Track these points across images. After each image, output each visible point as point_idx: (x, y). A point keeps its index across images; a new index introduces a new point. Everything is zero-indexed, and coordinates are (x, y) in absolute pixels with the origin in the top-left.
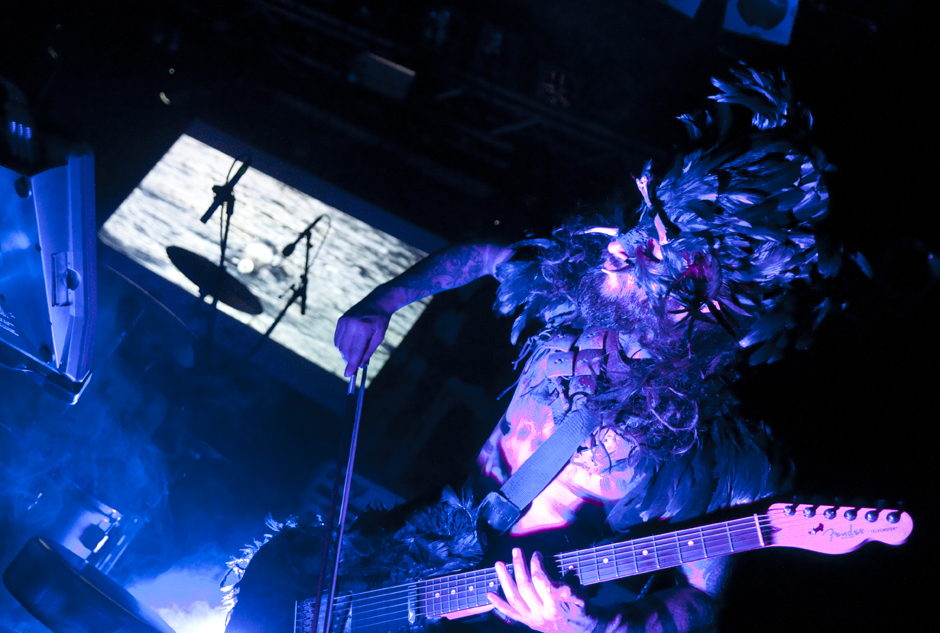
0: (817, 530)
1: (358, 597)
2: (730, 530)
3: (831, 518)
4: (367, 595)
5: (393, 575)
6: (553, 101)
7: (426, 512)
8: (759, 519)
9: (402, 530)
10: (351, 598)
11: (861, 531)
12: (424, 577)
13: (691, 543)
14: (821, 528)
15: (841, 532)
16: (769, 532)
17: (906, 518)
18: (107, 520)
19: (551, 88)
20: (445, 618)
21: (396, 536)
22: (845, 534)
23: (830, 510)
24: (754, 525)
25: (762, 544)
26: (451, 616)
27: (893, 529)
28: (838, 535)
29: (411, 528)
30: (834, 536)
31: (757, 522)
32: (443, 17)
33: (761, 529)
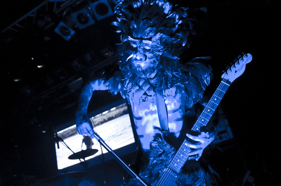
0: (236, 73)
2: (220, 89)
3: (235, 68)
6: (110, 55)
8: (223, 81)
11: (243, 64)
13: (216, 99)
14: (236, 72)
15: (240, 68)
16: (228, 81)
17: (248, 54)
19: (107, 54)
23: (233, 67)
24: (224, 83)
25: (229, 85)
27: (248, 59)
28: (240, 70)
32: (76, 63)
33: (226, 83)
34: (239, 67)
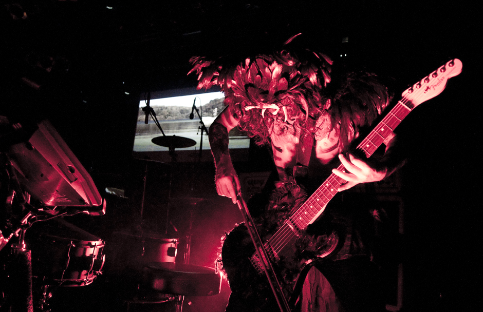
0: (426, 90)
1: (271, 241)
2: (394, 114)
3: (428, 82)
4: (274, 237)
5: (278, 223)
7: (274, 192)
8: (402, 102)
9: (270, 205)
10: (269, 243)
11: (443, 78)
12: (290, 216)
13: (382, 130)
14: (427, 88)
15: (436, 84)
16: (409, 103)
17: (456, 61)
18: (172, 244)
20: (309, 225)
21: (269, 209)
22: (438, 83)
23: (426, 79)
24: (401, 105)
25: (410, 110)
26: (311, 222)
27: (454, 69)
28: (436, 86)
29: (272, 202)
30: (435, 87)
31: (402, 103)
33: (405, 104)
34: (434, 81)
